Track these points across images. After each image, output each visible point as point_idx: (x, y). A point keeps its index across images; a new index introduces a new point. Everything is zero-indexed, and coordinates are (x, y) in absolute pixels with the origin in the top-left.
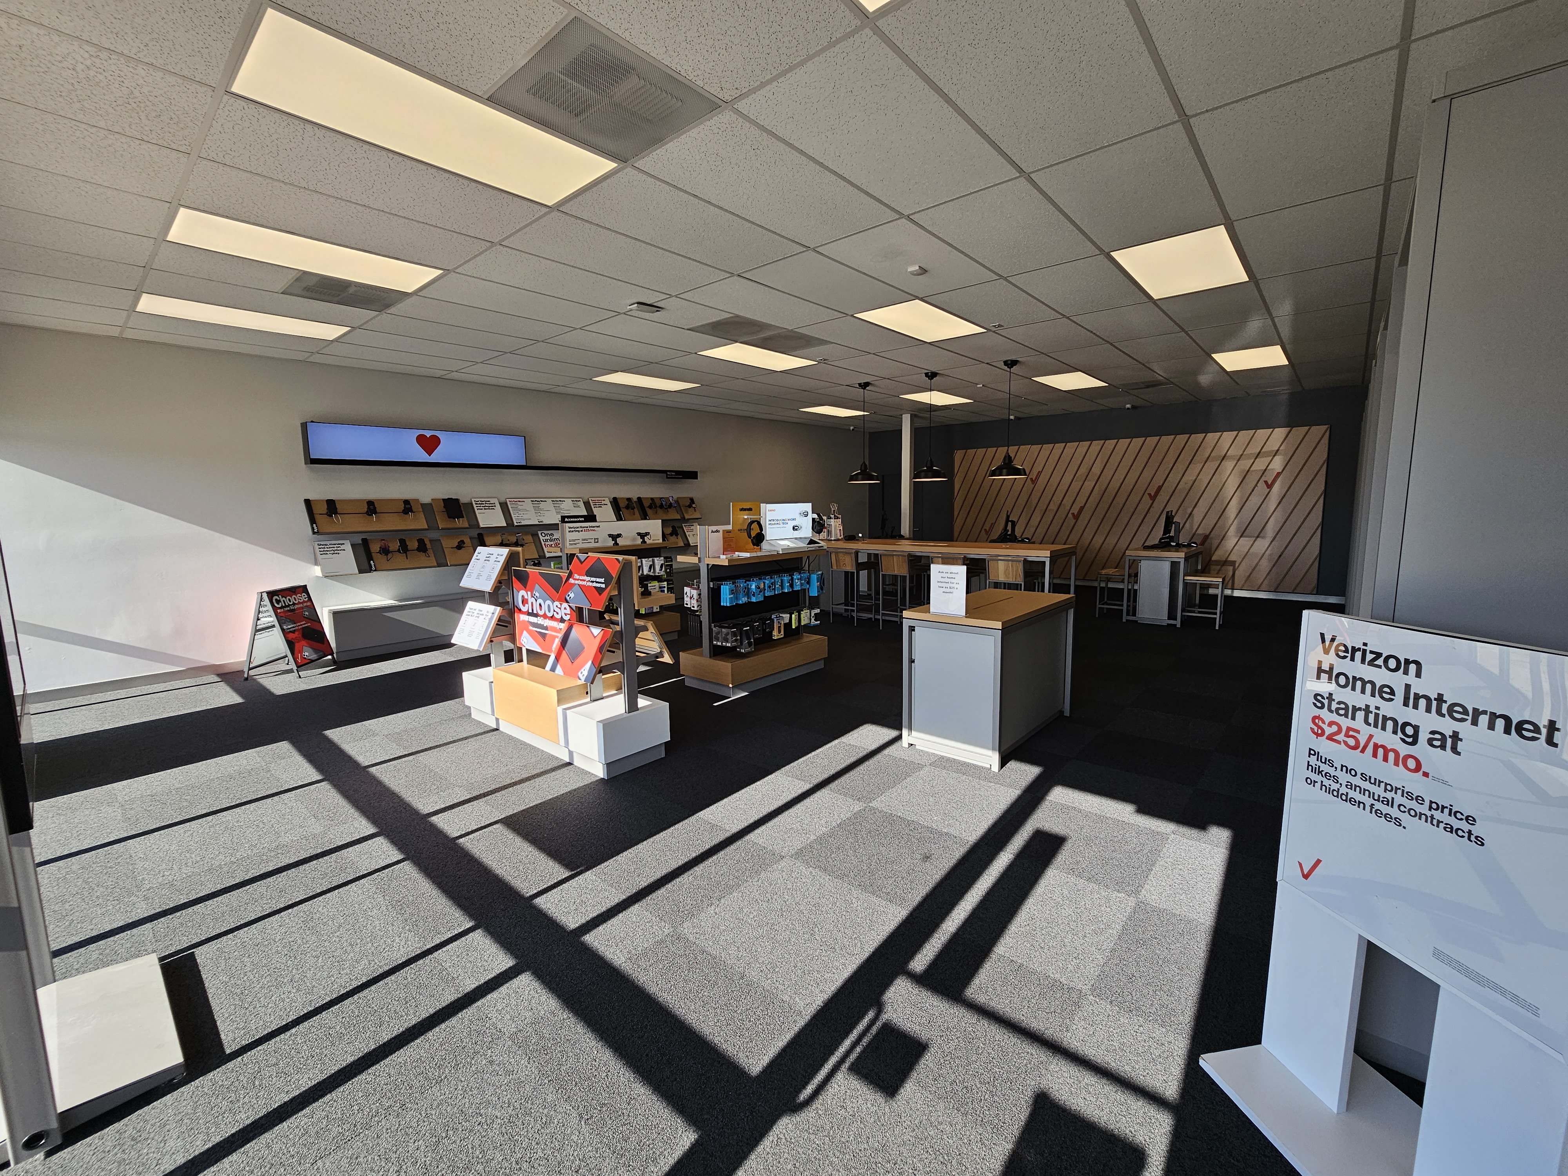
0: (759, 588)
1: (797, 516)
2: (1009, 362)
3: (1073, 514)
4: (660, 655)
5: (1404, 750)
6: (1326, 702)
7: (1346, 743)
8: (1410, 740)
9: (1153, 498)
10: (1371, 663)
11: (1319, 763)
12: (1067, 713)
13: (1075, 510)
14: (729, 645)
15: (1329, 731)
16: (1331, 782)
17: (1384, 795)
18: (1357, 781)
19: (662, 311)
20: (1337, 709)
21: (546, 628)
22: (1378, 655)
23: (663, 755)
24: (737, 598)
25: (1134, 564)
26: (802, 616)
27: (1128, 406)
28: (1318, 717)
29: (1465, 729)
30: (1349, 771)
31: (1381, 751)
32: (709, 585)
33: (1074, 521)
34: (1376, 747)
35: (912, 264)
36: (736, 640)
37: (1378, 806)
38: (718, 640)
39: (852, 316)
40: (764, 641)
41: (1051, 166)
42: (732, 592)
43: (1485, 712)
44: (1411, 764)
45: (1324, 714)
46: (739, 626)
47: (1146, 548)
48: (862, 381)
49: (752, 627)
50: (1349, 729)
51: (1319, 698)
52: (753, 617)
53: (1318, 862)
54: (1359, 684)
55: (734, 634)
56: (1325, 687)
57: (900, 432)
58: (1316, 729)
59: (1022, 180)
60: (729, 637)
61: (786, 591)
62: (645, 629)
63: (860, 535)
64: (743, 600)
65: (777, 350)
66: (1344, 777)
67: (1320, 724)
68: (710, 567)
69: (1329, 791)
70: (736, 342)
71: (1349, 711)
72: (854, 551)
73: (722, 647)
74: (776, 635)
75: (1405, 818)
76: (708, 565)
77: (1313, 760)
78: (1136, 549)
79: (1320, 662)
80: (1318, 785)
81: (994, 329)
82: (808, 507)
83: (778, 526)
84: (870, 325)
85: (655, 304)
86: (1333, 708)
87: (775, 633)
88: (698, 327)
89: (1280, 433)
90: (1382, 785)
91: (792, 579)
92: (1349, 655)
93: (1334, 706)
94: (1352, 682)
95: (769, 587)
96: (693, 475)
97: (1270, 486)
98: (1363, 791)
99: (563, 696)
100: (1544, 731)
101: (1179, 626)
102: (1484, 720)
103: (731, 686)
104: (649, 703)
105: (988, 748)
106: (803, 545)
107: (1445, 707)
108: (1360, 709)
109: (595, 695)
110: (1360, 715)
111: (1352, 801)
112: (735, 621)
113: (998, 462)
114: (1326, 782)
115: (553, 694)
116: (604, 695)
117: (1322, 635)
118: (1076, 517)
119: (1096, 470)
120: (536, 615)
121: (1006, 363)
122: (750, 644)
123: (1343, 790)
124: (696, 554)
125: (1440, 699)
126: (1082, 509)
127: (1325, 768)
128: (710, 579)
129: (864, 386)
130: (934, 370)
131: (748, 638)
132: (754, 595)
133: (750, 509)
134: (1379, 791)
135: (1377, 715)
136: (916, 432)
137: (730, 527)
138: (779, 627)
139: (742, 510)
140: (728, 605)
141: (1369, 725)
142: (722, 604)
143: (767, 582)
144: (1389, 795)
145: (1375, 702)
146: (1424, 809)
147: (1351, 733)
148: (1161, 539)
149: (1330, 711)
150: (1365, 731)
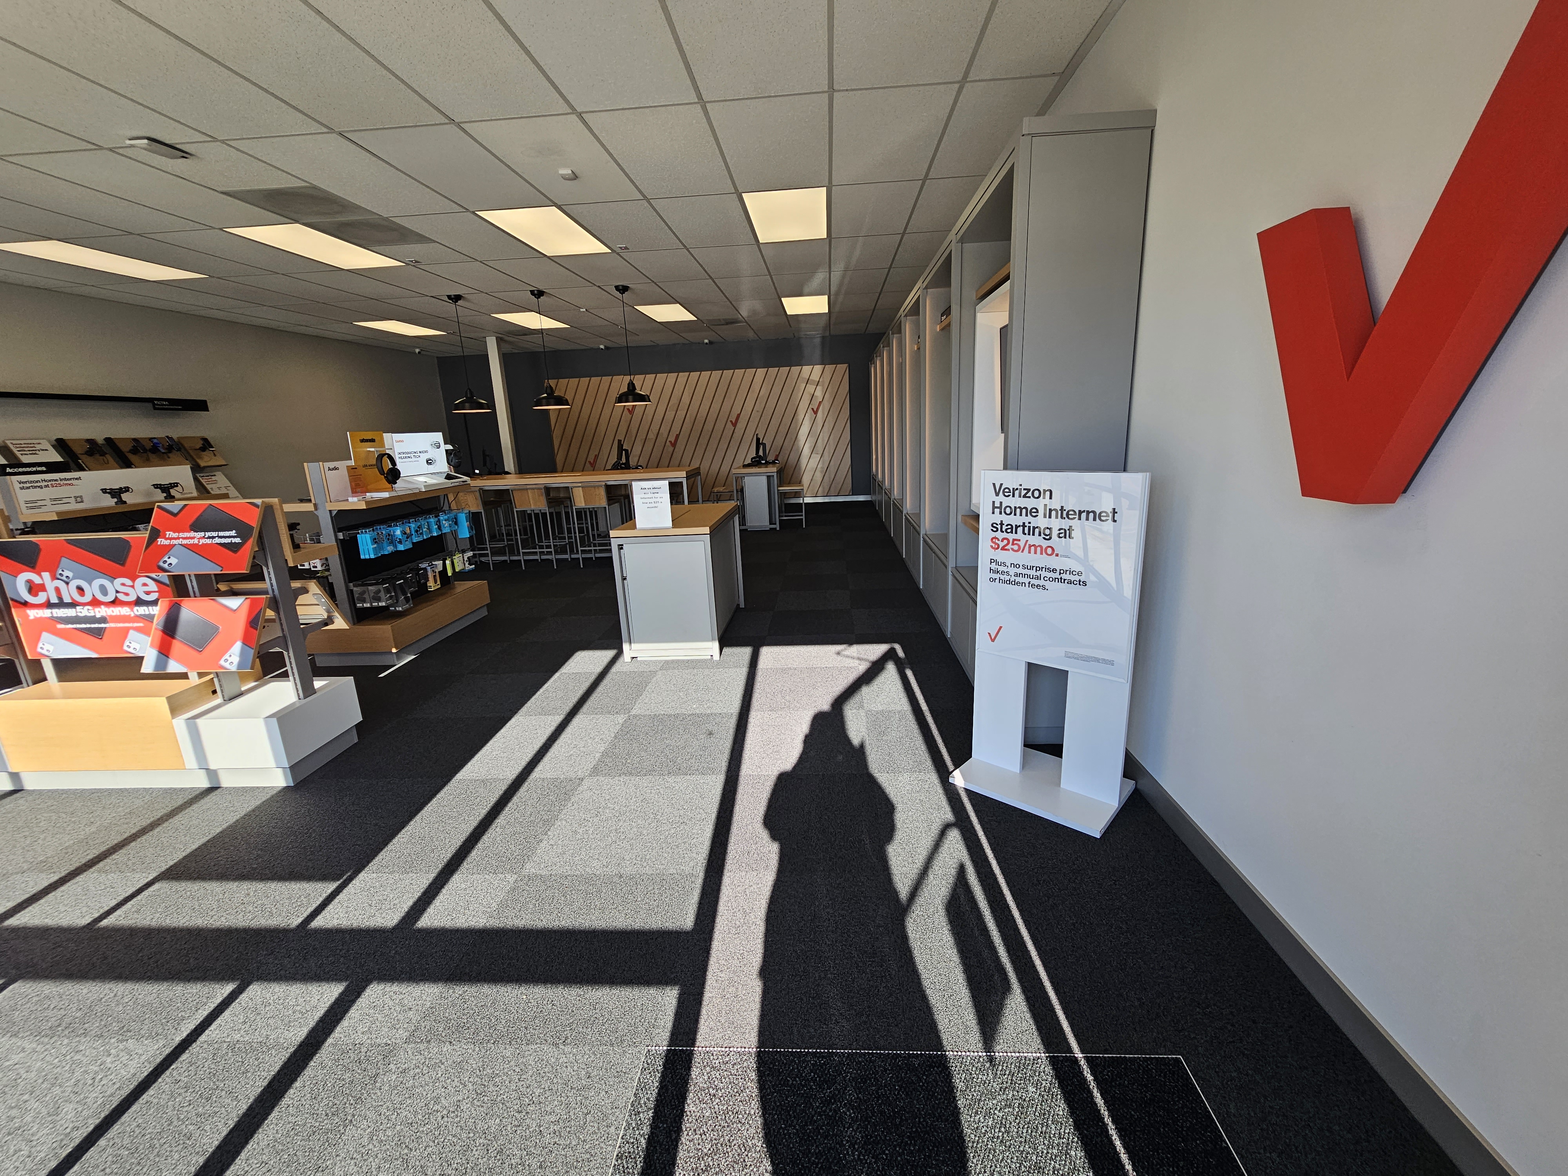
0: (405, 533)
1: (429, 448)
2: (621, 288)
3: (670, 442)
4: (329, 621)
5: (1045, 544)
6: (999, 527)
7: (1013, 549)
8: (1048, 537)
9: (735, 425)
10: (1025, 496)
11: (997, 566)
12: (742, 605)
13: (672, 438)
14: (384, 604)
15: (1002, 544)
16: (1005, 576)
17: (1036, 574)
18: (1020, 571)
19: (192, 157)
20: (1006, 530)
21: (103, 620)
22: (1029, 490)
23: (356, 740)
24: (381, 548)
25: (740, 478)
26: (455, 561)
27: (706, 341)
28: (995, 538)
29: (1075, 523)
30: (1015, 566)
31: (1033, 548)
32: (336, 536)
33: (673, 448)
34: (1030, 546)
35: (565, 166)
36: (391, 597)
37: (1033, 581)
38: (364, 601)
39: (474, 213)
40: (421, 595)
41: (726, 101)
42: (375, 541)
43: (1084, 511)
44: (1049, 551)
45: (999, 535)
46: (391, 580)
47: (745, 466)
48: (452, 293)
49: (405, 579)
50: (1014, 540)
51: (995, 525)
52: (404, 567)
53: (1001, 627)
54: (1018, 510)
55: (387, 590)
56: (997, 518)
57: (485, 358)
58: (994, 545)
59: (698, 107)
60: (382, 594)
61: (435, 534)
62: (305, 591)
63: (477, 471)
64: (389, 549)
65: (352, 240)
66: (1012, 571)
67: (997, 541)
68: (334, 513)
69: (1005, 582)
70: (297, 222)
71: (1013, 529)
72: (478, 488)
73: (372, 608)
74: (432, 585)
75: (1048, 584)
76: (330, 511)
77: (993, 566)
78: (739, 468)
79: (994, 502)
80: (997, 581)
81: (619, 251)
82: (438, 437)
83: (410, 459)
84: (491, 227)
85: (177, 146)
86: (1004, 530)
87: (431, 583)
88: (242, 192)
89: (818, 368)
90: (1034, 568)
91: (439, 521)
92: (1011, 494)
93: (1004, 528)
94: (1014, 511)
95: (417, 531)
96: (201, 406)
97: (816, 412)
98: (1024, 575)
99: (176, 705)
100: (1111, 515)
101: (778, 529)
102: (1084, 515)
103: (394, 650)
104: (325, 682)
105: (708, 641)
106: (440, 480)
107: (1065, 513)
108: (1019, 526)
109: (230, 691)
110: (1020, 530)
111: (1017, 583)
112: (385, 575)
113: (624, 389)
114: (1002, 577)
115: (162, 704)
116: (243, 689)
117: (994, 484)
118: (674, 445)
119: (686, 399)
120: (73, 605)
121: (617, 288)
122: (407, 600)
123: (1012, 579)
124: (310, 501)
125: (1062, 509)
126: (678, 436)
127: (1001, 568)
128: (337, 529)
129: (456, 298)
130: (541, 288)
131: (404, 593)
132: (400, 542)
133: (373, 441)
134: (1032, 573)
135: (1029, 527)
136: (506, 360)
137: (352, 463)
138: (435, 576)
139: (363, 441)
140: (372, 556)
141: (1025, 534)
142: (362, 557)
143: (413, 525)
144: (1038, 573)
145: (1026, 519)
146: (1057, 575)
147: (1015, 542)
148: (752, 459)
149: (1002, 531)
150: (1023, 538)
